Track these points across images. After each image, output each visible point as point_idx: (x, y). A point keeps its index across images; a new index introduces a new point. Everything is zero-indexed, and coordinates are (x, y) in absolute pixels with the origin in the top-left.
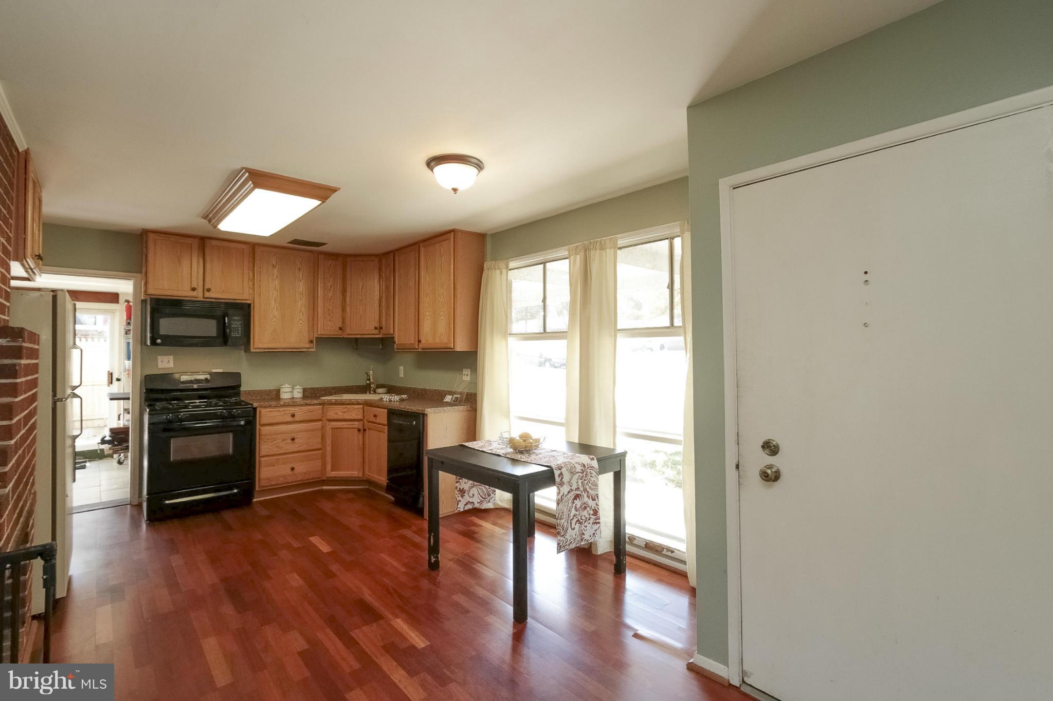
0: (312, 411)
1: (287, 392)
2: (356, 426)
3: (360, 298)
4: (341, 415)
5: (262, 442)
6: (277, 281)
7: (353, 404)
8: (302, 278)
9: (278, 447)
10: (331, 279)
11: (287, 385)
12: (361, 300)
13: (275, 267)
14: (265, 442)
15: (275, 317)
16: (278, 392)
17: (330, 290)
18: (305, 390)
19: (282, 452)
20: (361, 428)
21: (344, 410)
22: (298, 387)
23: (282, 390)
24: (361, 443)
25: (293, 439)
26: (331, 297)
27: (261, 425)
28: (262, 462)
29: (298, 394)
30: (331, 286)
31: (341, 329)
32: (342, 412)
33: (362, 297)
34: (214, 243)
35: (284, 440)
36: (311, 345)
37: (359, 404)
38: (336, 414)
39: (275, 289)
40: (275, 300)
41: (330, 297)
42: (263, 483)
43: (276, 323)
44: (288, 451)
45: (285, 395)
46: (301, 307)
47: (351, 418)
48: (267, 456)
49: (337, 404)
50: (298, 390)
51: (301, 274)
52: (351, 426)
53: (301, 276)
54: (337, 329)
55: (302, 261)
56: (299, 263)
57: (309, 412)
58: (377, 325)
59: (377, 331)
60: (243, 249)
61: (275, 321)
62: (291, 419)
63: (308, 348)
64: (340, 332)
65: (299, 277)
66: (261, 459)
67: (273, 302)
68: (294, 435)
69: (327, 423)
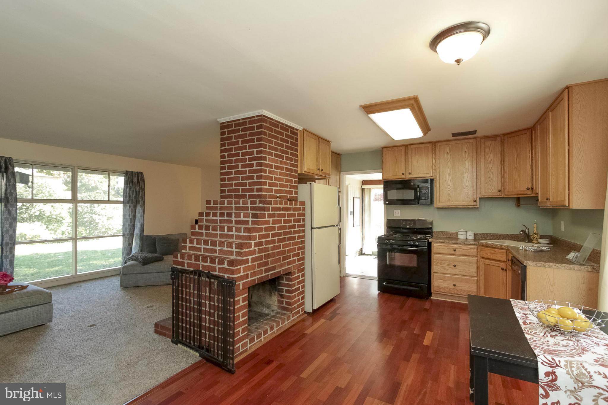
0: (469, 249)
1: (461, 235)
2: (501, 266)
3: (516, 166)
4: (489, 256)
5: (435, 264)
6: (450, 163)
7: (498, 248)
8: (468, 158)
9: (445, 269)
10: (491, 155)
11: (462, 230)
12: (516, 167)
13: (449, 153)
14: (436, 264)
15: (449, 185)
16: (457, 234)
17: (490, 163)
18: (475, 235)
19: (448, 272)
20: (505, 268)
21: (492, 252)
22: (471, 232)
23: (459, 233)
24: (504, 280)
25: (455, 266)
26: (492, 168)
27: (435, 253)
28: (435, 276)
29: (471, 237)
30: (491, 160)
31: (500, 191)
32: (491, 253)
33: (516, 164)
34: (412, 146)
35: (448, 265)
36: (475, 203)
37: (502, 249)
38: (486, 254)
39: (449, 168)
40: (449, 175)
41: (490, 168)
42: (435, 289)
43: (450, 190)
44: (451, 273)
45: (461, 237)
46: (467, 177)
47: (498, 259)
48: (438, 273)
49: (488, 247)
50: (471, 234)
51: (467, 155)
52: (497, 265)
53: (467, 157)
54: (497, 191)
55: (467, 147)
56: (465, 148)
57: (466, 249)
58: (530, 187)
59: (529, 192)
60: (429, 147)
61: (449, 189)
62: (453, 252)
63: (473, 205)
64: (499, 193)
65: (466, 157)
66: (434, 274)
67: (448, 176)
68: (455, 263)
69: (481, 259)
